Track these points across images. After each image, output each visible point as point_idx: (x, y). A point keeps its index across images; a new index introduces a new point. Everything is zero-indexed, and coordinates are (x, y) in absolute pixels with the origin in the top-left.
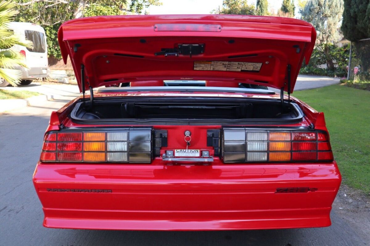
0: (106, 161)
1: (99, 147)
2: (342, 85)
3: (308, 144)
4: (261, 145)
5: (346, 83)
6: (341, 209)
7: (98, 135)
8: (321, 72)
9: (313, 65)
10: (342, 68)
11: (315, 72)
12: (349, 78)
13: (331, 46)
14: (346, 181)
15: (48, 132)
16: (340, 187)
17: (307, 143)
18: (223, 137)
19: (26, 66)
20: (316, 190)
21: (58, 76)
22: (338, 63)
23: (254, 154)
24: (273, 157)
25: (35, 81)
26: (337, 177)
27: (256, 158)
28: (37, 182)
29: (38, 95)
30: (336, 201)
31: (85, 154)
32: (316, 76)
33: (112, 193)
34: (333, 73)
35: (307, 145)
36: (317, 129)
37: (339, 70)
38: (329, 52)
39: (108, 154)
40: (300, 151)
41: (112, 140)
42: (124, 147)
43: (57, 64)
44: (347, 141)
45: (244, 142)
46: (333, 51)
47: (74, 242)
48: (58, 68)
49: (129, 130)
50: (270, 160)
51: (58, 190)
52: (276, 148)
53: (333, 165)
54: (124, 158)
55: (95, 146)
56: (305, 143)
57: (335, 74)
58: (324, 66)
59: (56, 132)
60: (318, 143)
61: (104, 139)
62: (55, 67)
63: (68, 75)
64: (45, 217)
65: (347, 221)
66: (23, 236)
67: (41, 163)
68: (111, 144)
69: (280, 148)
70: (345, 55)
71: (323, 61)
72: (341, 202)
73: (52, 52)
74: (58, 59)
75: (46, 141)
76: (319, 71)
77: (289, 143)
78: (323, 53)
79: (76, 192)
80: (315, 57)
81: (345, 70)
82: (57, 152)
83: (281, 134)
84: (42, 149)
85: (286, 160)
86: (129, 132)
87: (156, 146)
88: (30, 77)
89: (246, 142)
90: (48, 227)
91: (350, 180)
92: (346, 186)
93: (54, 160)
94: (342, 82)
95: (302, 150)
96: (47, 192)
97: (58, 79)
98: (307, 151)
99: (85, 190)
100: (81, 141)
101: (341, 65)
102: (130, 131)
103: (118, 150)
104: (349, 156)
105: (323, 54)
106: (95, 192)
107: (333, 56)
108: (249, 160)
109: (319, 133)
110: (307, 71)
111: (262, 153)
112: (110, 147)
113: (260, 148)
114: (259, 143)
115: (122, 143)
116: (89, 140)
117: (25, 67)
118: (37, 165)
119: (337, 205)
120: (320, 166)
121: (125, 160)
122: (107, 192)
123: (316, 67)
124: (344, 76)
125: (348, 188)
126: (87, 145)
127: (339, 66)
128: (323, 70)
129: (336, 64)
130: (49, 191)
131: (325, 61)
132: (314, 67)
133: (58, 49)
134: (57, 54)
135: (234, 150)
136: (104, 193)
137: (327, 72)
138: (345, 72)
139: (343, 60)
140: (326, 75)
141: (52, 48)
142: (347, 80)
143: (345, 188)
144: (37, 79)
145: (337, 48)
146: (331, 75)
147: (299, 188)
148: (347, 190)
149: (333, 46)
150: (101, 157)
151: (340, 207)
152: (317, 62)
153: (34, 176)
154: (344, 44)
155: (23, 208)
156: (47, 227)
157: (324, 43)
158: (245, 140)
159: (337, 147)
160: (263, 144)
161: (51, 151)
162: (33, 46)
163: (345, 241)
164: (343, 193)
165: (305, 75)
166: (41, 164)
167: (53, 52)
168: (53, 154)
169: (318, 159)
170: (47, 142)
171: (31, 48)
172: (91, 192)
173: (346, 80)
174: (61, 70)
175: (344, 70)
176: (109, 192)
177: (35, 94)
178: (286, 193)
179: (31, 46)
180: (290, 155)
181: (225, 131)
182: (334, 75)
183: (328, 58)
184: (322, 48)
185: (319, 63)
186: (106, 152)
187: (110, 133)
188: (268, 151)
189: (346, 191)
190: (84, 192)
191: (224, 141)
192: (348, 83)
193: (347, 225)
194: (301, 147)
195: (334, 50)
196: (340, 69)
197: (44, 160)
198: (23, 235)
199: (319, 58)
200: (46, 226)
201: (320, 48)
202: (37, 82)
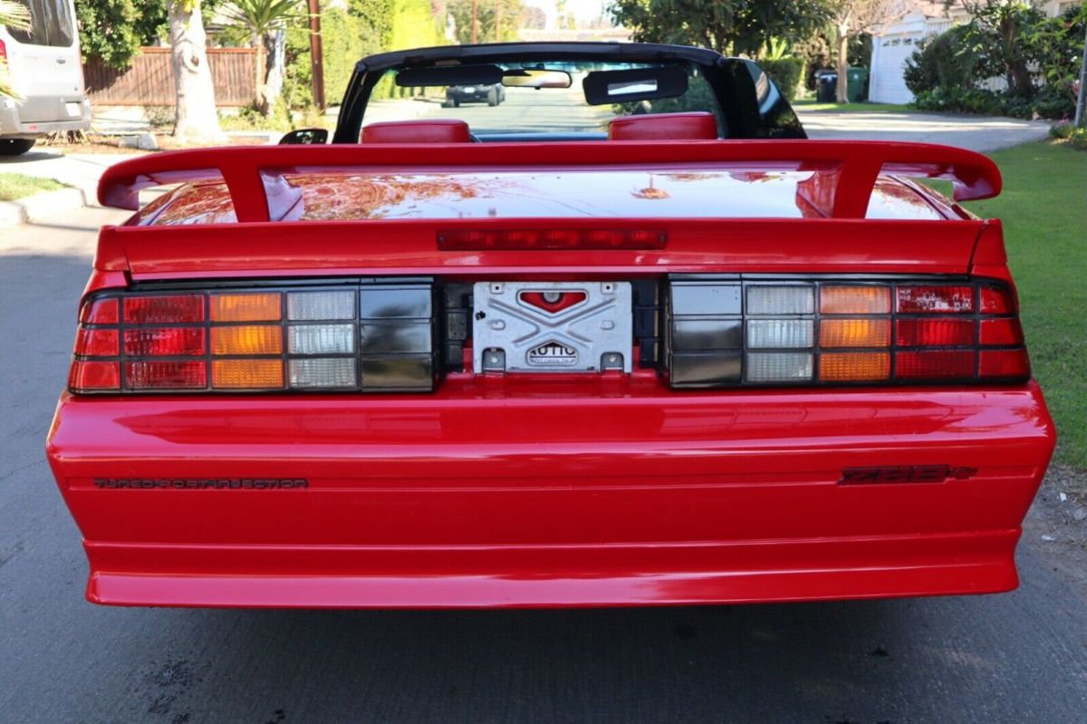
0: (287, 388)
1: (263, 342)
2: (1058, 144)
3: (949, 326)
4: (792, 329)
5: (1069, 137)
6: (1050, 541)
7: (259, 303)
8: (985, 102)
9: (960, 80)
10: (1059, 88)
11: (968, 103)
12: (1080, 120)
13: (1023, 12)
14: (1067, 451)
15: (91, 297)
16: (1048, 472)
17: (943, 322)
18: (670, 304)
19: (11, 91)
20: (973, 475)
21: (119, 127)
22: (1047, 72)
23: (768, 359)
24: (834, 367)
25: (44, 143)
26: (1040, 432)
27: (778, 371)
28: (62, 459)
29: (55, 189)
30: (1034, 513)
31: (217, 364)
32: (970, 117)
33: (310, 490)
34: (1027, 107)
35: (945, 327)
36: (979, 274)
37: (1046, 97)
38: (1017, 34)
39: (293, 363)
40: (921, 347)
41: (304, 318)
42: (346, 339)
43: (116, 86)
44: (1070, 323)
45: (739, 320)
46: (1030, 29)
47: (191, 653)
48: (118, 99)
49: (359, 284)
50: (821, 379)
51: (133, 483)
52: (841, 337)
53: (1029, 394)
54: (345, 376)
55: (250, 339)
56: (936, 322)
57: (1033, 109)
58: (998, 84)
59: (118, 293)
60: (981, 321)
61: (277, 316)
62: (109, 97)
63: (152, 122)
64: (92, 572)
65: (1066, 577)
66: (25, 635)
67: (71, 396)
68: (301, 332)
69: (855, 337)
70: (1071, 44)
71: (996, 66)
72: (1050, 519)
73: (95, 46)
74: (116, 69)
75: (85, 324)
76: (982, 98)
77: (885, 321)
78: (996, 37)
79: (190, 487)
80: (969, 52)
81: (1068, 95)
82: (124, 359)
83: (859, 290)
84: (74, 350)
85: (875, 376)
86: (360, 290)
87: (451, 335)
88: (26, 129)
89: (742, 320)
90: (103, 604)
91: (1080, 448)
92: (1064, 467)
93: (115, 386)
94: (1056, 134)
95: (927, 345)
96: (96, 489)
97: (120, 136)
98: (943, 347)
99: (220, 482)
100: (200, 324)
101: (1055, 78)
102: (362, 287)
103: (326, 351)
104: (1078, 374)
105: (994, 41)
106: (254, 487)
107: (1029, 47)
108: (753, 380)
109: (984, 288)
110: (942, 99)
111: (796, 356)
112: (299, 340)
113: (788, 338)
114: (785, 323)
115: (338, 326)
116: (228, 319)
117: (7, 93)
118: (60, 403)
119: (1034, 529)
120: (984, 396)
121: (350, 384)
122: (293, 486)
123: (970, 86)
124: (1066, 115)
125: (1073, 474)
126: (222, 336)
127: (1048, 80)
128: (996, 95)
129: (1038, 74)
130: (102, 486)
131: (1003, 64)
132: (966, 88)
133: (115, 36)
134: (112, 50)
135: (704, 346)
136: (282, 490)
137: (1008, 102)
138: (1067, 101)
139: (1061, 61)
140: (1005, 113)
141: (96, 32)
142: (1075, 129)
143: (1061, 473)
144: (51, 134)
145: (1043, 20)
146: (1020, 113)
147: (915, 468)
148: (1068, 482)
149: (1028, 12)
150: (268, 375)
151: (1045, 533)
152: (975, 69)
153: (50, 440)
154: (1066, 6)
155: (21, 549)
156: (99, 603)
157: (999, 5)
158: (740, 312)
159: (1038, 346)
160: (801, 326)
161: (102, 359)
162: (28, 22)
163: (1059, 639)
164: (1057, 489)
165: (935, 114)
166: (72, 399)
167: (99, 46)
168: (111, 367)
169: (980, 372)
170: (88, 327)
171: (26, 29)
172: (241, 486)
173: (1070, 128)
174: (131, 105)
175: (1064, 95)
176: (299, 485)
177: (46, 184)
178: (874, 482)
179: (25, 23)
180: (889, 361)
181: (673, 283)
182: (1032, 113)
183: (1011, 55)
184: (994, 21)
185: (981, 73)
186: (286, 356)
187: (297, 296)
188: (817, 350)
189: (1064, 482)
190: (218, 488)
191: (672, 315)
192: (1078, 136)
193: (1067, 590)
194: (925, 333)
195: (1034, 27)
196: (1051, 90)
197: (82, 387)
198: (24, 632)
199: (982, 56)
200: (96, 598)
201: (987, 22)
202: (49, 145)
